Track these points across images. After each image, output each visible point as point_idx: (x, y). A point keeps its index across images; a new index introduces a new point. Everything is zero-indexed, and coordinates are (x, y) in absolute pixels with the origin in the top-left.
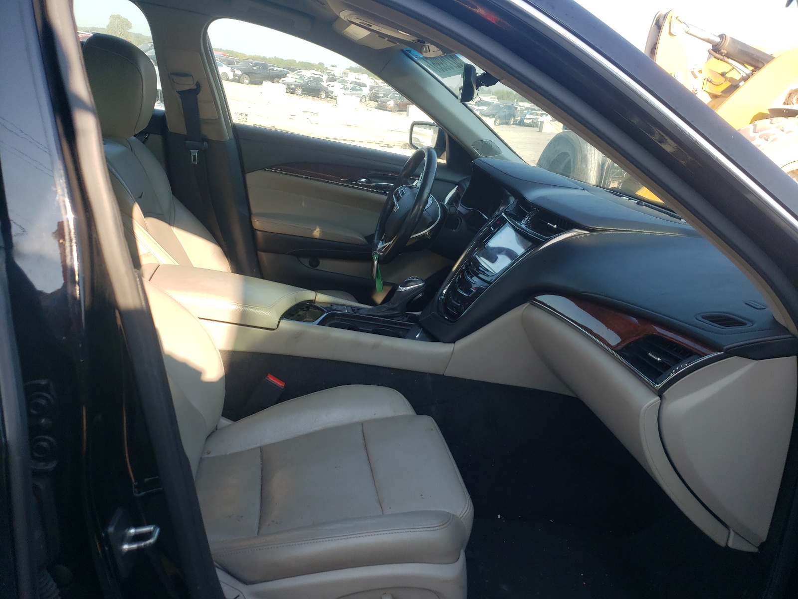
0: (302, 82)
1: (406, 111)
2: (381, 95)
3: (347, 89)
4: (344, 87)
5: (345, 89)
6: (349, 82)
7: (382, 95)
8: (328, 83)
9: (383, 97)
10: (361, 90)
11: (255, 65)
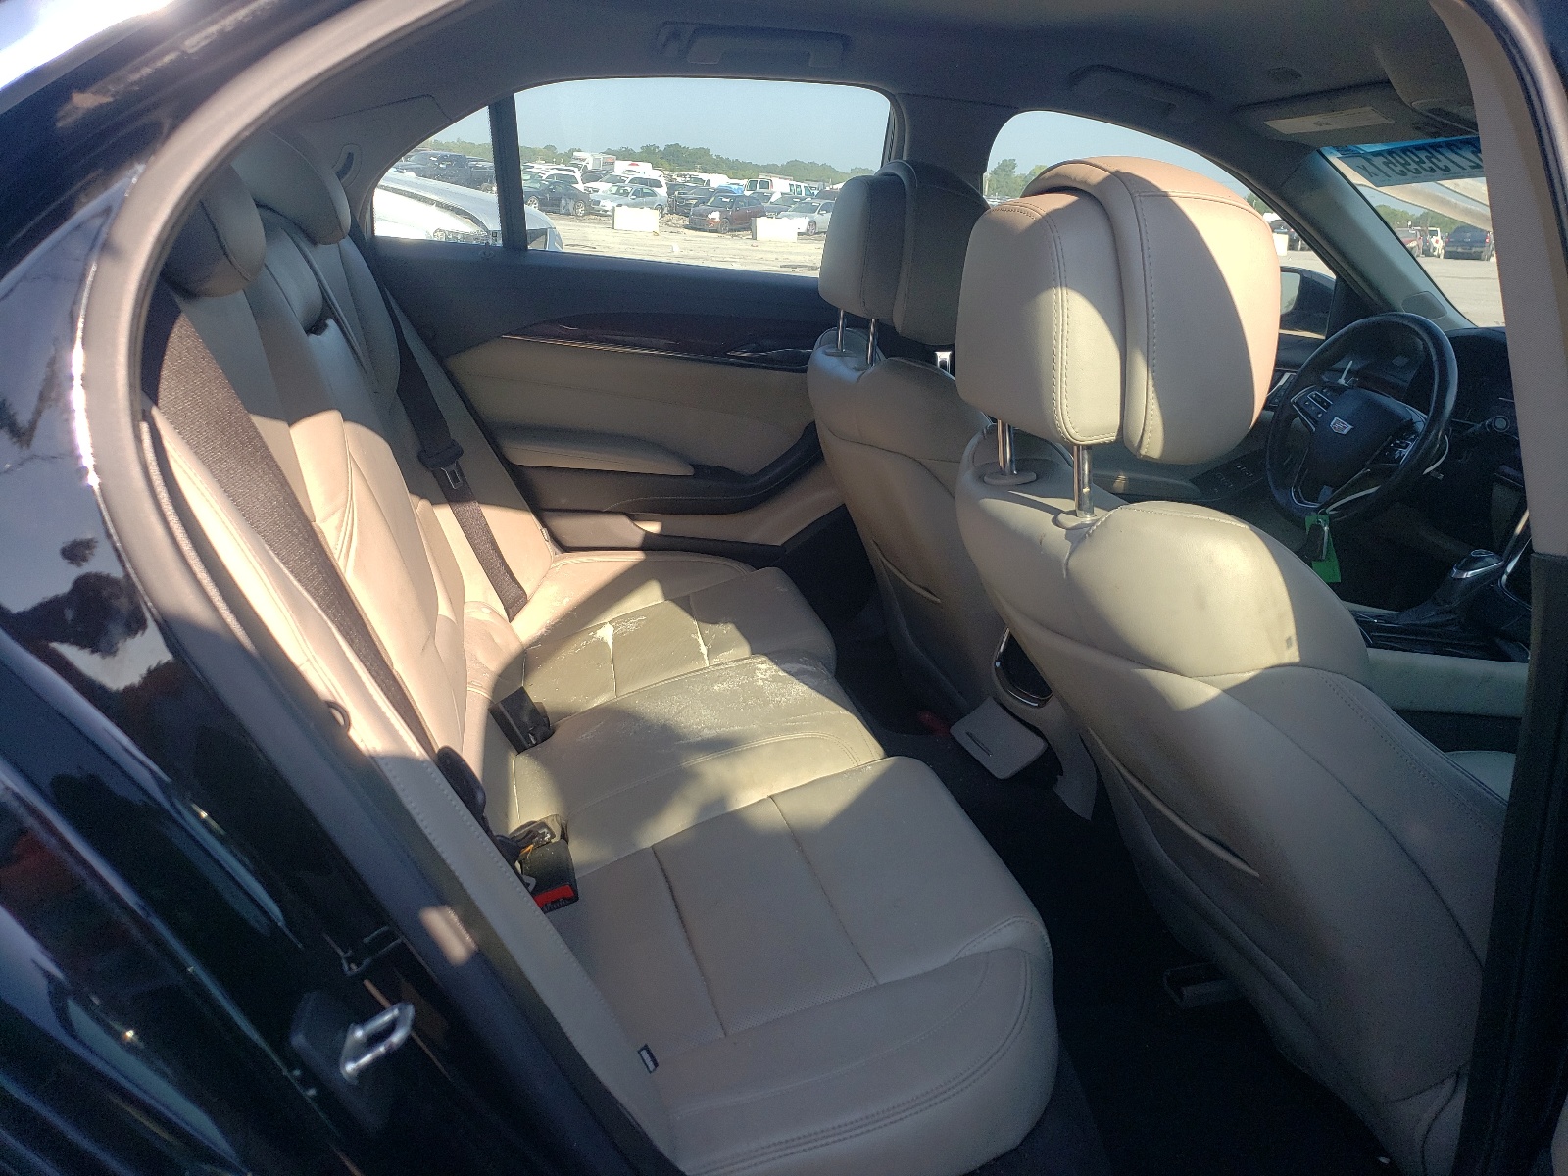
0: (538, 186)
1: (748, 229)
2: (691, 201)
3: (626, 193)
4: (618, 190)
5: (621, 195)
6: (628, 181)
7: (694, 202)
8: (588, 185)
9: (696, 205)
10: (654, 194)
11: (442, 159)
